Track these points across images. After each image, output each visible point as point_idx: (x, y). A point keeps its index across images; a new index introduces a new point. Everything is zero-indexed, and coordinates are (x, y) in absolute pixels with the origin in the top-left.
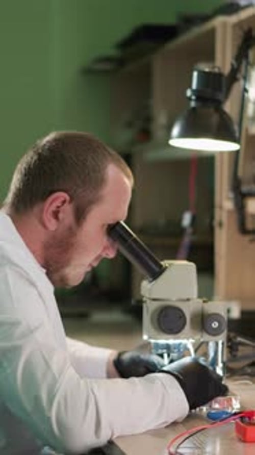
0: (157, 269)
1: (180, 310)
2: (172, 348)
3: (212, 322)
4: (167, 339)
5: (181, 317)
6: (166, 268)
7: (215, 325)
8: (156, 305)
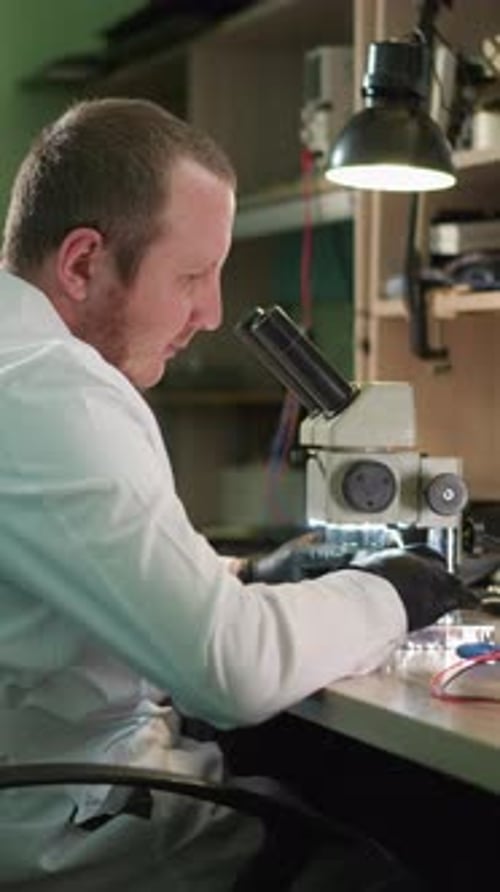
0: (343, 396)
1: (384, 468)
2: (366, 539)
3: (444, 490)
4: (358, 523)
5: (386, 481)
6: (358, 392)
7: (449, 495)
8: (339, 459)
